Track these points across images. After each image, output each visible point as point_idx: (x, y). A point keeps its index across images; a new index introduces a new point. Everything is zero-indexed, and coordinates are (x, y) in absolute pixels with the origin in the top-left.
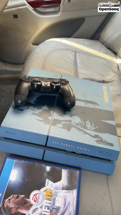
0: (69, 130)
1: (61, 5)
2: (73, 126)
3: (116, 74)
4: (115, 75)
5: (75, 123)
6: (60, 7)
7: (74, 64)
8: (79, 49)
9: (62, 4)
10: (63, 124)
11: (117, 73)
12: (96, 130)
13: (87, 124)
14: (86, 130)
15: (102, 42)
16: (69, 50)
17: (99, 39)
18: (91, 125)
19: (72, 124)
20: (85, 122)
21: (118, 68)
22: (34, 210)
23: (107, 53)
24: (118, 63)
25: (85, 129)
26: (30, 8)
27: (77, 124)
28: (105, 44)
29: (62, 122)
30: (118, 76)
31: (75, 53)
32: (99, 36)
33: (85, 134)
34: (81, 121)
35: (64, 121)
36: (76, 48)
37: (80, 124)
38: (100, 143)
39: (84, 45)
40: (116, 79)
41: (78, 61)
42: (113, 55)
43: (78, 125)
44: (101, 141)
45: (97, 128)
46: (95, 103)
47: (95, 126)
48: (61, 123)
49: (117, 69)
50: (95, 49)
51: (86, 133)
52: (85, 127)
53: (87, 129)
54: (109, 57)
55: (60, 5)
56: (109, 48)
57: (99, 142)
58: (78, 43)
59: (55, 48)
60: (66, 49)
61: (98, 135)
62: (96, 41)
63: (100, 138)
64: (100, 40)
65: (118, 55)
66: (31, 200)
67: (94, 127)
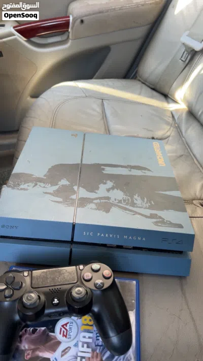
0: (108, 211)
1: (70, 30)
2: (113, 205)
3: (171, 126)
4: (170, 128)
5: (115, 200)
6: (69, 33)
7: (101, 117)
8: (107, 94)
9: (72, 28)
10: (96, 204)
11: (172, 124)
12: (151, 208)
13: (136, 199)
14: (134, 209)
15: (142, 80)
16: (90, 97)
17: (136, 77)
18: (143, 199)
19: (111, 201)
20: (132, 197)
21: (173, 117)
22: (63, 351)
23: (152, 97)
24: (171, 109)
25: (134, 207)
26: (22, 39)
27: (120, 201)
28: (147, 83)
29: (94, 201)
30: (174, 129)
31: (101, 100)
32: (136, 72)
33: (134, 215)
34: (125, 197)
35: (96, 199)
36: (103, 94)
37: (125, 201)
38: (160, 226)
39: (114, 88)
40: (173, 134)
41: (108, 113)
42: (162, 98)
43: (121, 203)
44: (163, 222)
45: (153, 203)
46: (145, 169)
47: (149, 201)
48: (93, 203)
49: (171, 119)
50: (132, 92)
51: (136, 213)
52: (133, 205)
53: (137, 207)
54: (157, 102)
55: (68, 31)
56: (154, 89)
57: (160, 224)
58: (103, 85)
59: (68, 96)
60: (86, 96)
61: (156, 215)
62: (133, 80)
63: (160, 217)
64: (138, 78)
65: (170, 98)
66: (58, 334)
67: (147, 203)
